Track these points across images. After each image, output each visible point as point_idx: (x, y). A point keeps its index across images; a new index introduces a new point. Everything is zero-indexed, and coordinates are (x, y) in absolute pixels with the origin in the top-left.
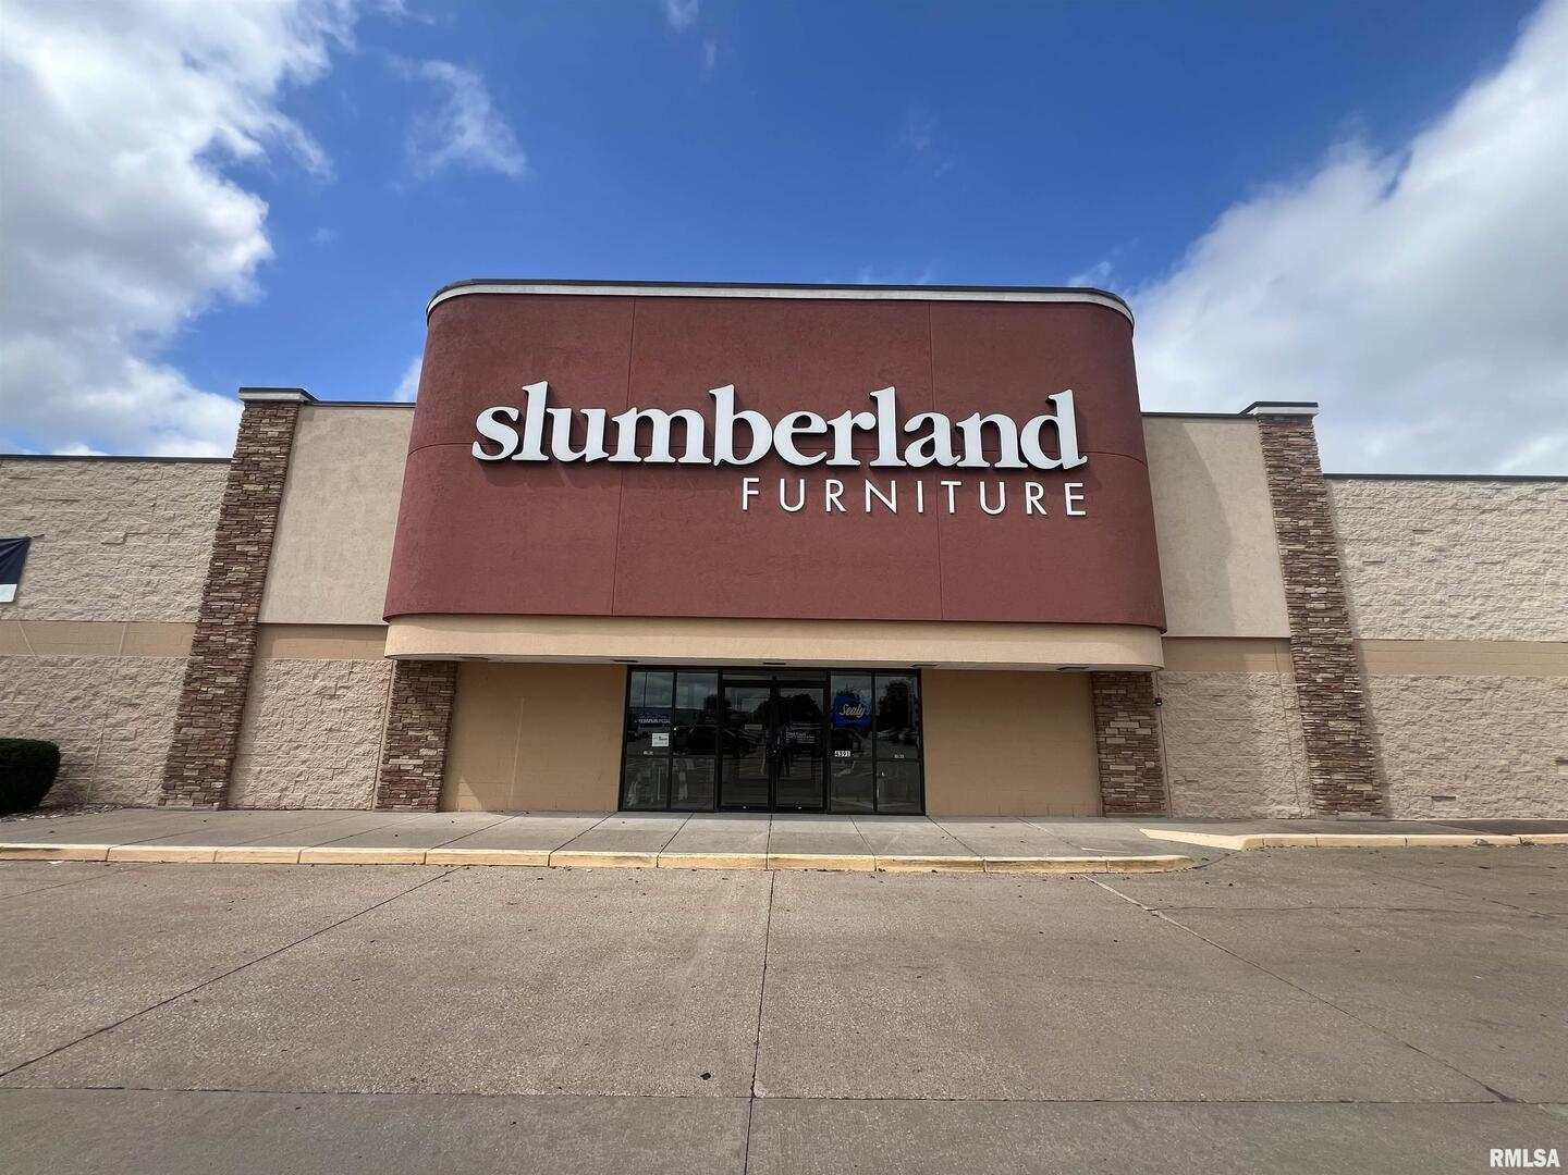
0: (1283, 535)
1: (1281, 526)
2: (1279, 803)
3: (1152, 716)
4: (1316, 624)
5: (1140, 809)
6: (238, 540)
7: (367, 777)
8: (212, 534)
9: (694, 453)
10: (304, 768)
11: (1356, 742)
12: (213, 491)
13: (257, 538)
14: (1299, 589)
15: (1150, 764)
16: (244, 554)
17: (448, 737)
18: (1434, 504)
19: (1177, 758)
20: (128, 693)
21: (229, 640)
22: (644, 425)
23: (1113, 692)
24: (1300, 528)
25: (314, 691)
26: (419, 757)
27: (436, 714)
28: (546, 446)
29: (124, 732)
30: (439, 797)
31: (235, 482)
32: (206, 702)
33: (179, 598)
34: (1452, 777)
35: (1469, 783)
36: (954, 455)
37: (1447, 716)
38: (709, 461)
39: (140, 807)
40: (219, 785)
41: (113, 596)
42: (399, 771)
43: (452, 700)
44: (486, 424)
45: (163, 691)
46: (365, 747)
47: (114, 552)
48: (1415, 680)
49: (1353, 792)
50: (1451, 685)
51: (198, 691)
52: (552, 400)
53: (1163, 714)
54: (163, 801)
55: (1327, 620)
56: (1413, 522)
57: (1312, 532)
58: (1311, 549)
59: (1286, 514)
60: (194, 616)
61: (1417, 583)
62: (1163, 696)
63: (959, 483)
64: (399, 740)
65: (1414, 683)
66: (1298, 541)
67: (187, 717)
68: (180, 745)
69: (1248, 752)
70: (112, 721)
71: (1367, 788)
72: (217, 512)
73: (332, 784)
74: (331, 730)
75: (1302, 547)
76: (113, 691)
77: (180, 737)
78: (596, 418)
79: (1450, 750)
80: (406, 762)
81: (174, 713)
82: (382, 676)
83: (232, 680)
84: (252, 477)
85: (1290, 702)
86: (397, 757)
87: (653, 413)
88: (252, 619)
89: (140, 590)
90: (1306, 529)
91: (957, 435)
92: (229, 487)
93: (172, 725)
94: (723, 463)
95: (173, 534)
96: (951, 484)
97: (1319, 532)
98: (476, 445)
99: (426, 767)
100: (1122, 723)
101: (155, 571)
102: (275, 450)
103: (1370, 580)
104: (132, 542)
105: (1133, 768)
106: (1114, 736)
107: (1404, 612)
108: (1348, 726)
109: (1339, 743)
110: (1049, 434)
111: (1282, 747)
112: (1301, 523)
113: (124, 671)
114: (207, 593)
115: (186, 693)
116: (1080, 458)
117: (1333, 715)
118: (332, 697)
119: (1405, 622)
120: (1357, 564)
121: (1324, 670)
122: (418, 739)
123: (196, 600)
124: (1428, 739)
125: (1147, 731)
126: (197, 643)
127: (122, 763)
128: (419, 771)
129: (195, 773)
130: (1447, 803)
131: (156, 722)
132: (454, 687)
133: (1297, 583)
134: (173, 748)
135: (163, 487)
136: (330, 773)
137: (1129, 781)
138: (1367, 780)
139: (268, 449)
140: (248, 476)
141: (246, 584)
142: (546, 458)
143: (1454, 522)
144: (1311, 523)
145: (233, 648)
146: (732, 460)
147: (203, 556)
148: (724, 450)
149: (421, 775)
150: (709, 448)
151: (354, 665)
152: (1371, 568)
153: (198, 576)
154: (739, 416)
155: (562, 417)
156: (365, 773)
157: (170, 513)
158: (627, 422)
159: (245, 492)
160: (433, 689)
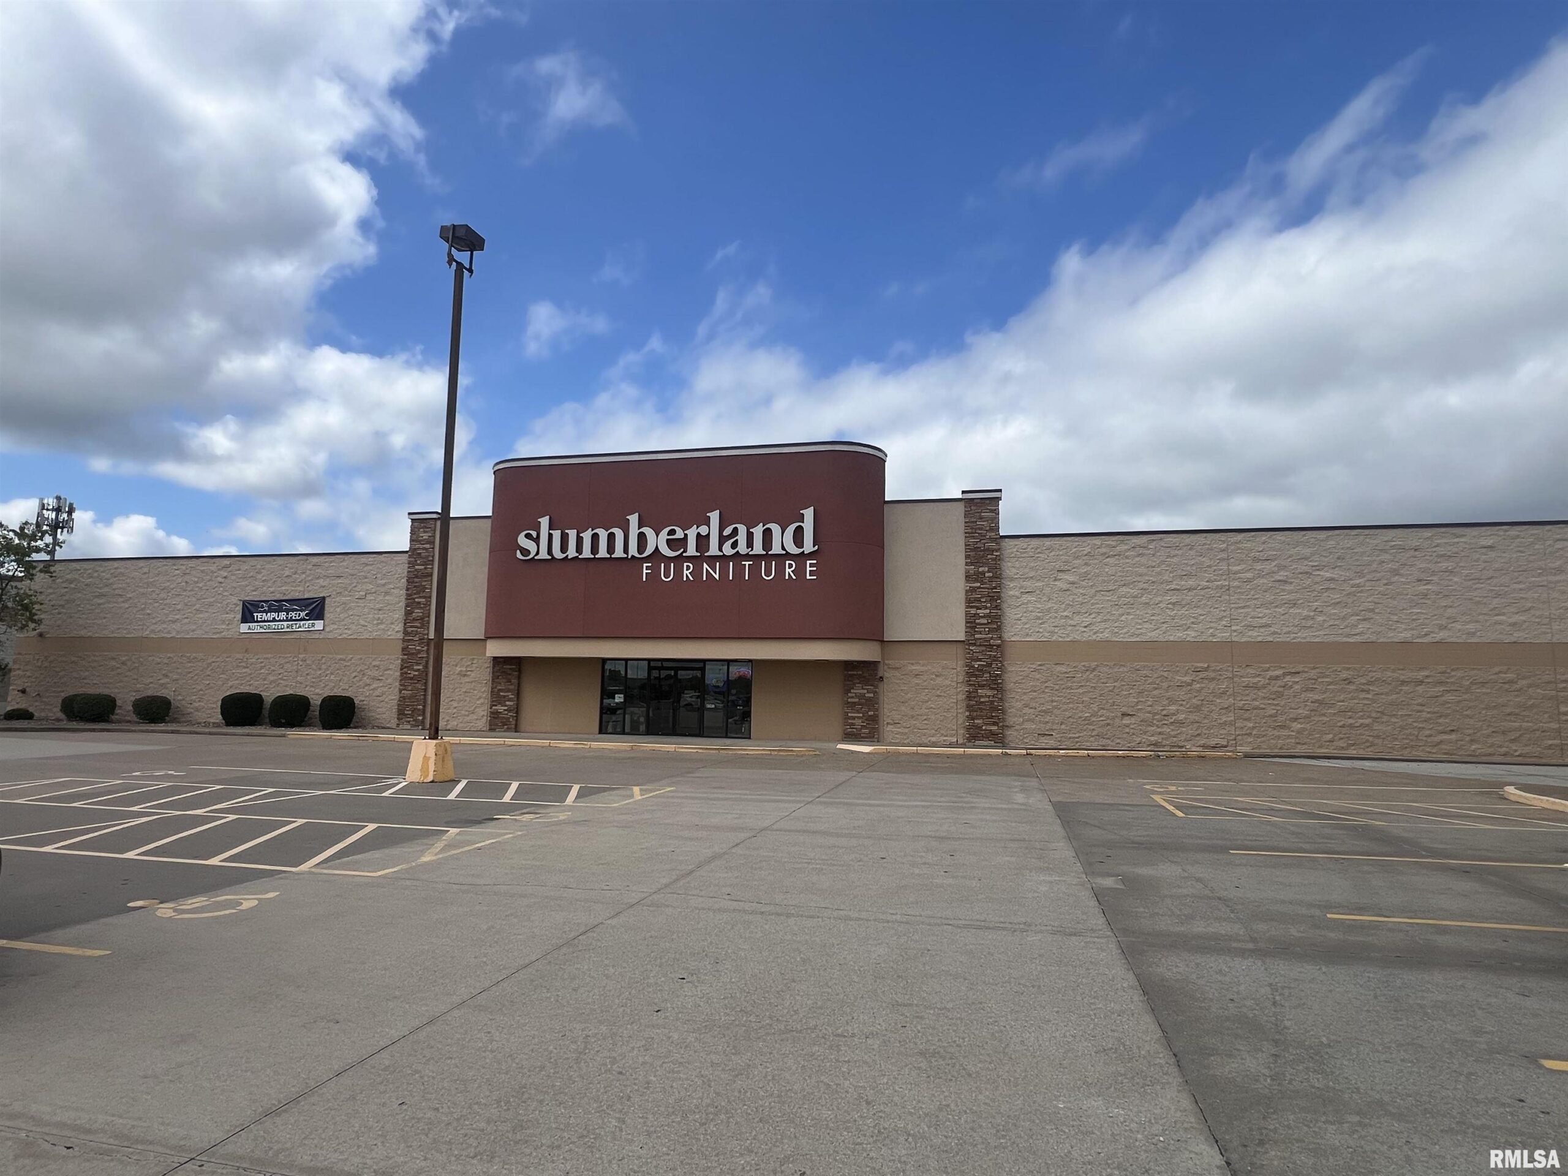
0: (968, 577)
1: (967, 572)
2: (945, 736)
3: (876, 687)
4: (980, 633)
5: (863, 737)
6: (415, 596)
7: (483, 715)
8: (404, 592)
9: (619, 553)
10: (455, 711)
11: (992, 702)
12: (401, 568)
13: (424, 595)
14: (973, 611)
15: (871, 713)
16: (419, 603)
17: (518, 695)
18: (1075, 553)
19: (890, 709)
20: (376, 673)
21: (418, 648)
22: (595, 538)
23: (855, 673)
24: (980, 573)
25: (457, 672)
26: (506, 706)
27: (512, 684)
28: (550, 552)
29: (377, 693)
30: (516, 725)
31: (411, 564)
32: (411, 679)
33: (393, 626)
34: (1053, 723)
35: (1063, 727)
36: (748, 548)
37: (1057, 687)
38: (626, 556)
39: (389, 728)
40: (420, 718)
41: (364, 626)
42: (497, 713)
43: (519, 678)
44: (522, 541)
45: (391, 673)
46: (482, 700)
47: (361, 603)
48: (1040, 665)
49: (985, 730)
50: (1063, 669)
51: (406, 673)
52: (551, 527)
53: (885, 685)
54: (398, 725)
55: (987, 629)
56: (1058, 565)
57: (987, 575)
58: (984, 586)
59: (972, 564)
60: (400, 636)
61: (1053, 605)
62: (887, 675)
63: (751, 563)
64: (496, 698)
65: (1039, 668)
66: (976, 581)
67: (403, 687)
68: (402, 699)
69: (931, 708)
70: (372, 687)
71: (994, 728)
72: (404, 580)
73: (468, 718)
74: (466, 692)
75: (979, 584)
76: (370, 673)
77: (402, 695)
78: (572, 534)
79: (1055, 707)
80: (500, 708)
81: (397, 684)
82: (487, 665)
83: (420, 667)
84: (418, 562)
85: (961, 678)
86: (496, 706)
87: (599, 531)
88: (426, 637)
89: (375, 622)
90: (983, 573)
91: (750, 537)
92: (409, 568)
93: (397, 690)
94: (633, 556)
95: (387, 593)
96: (747, 563)
97: (991, 574)
98: (518, 551)
99: (509, 710)
100: (858, 690)
101: (380, 612)
102: (428, 546)
103: (1023, 604)
104: (369, 597)
105: (861, 715)
106: (852, 697)
107: (1041, 624)
108: (989, 693)
109: (982, 702)
110: (798, 534)
111: (951, 705)
112: (981, 569)
113: (374, 663)
114: (405, 624)
115: (401, 673)
116: (814, 546)
117: (982, 686)
118: (465, 675)
119: (1041, 630)
120: (1017, 594)
121: (980, 660)
122: (504, 696)
123: (399, 627)
124: (1042, 700)
125: (872, 695)
126: (403, 649)
127: (379, 707)
128: (506, 712)
129: (410, 712)
130: (1049, 737)
131: (390, 688)
132: (520, 671)
133: (972, 607)
134: (399, 701)
135: (378, 568)
136: (467, 713)
137: (858, 722)
138: (995, 724)
139: (424, 546)
140: (416, 561)
141: (422, 619)
142: (550, 557)
143: (1086, 564)
144: (986, 569)
145: (419, 652)
146: (637, 555)
147: (401, 604)
148: (633, 550)
149: (507, 714)
150: (626, 550)
151: (473, 659)
152: (1026, 596)
153: (399, 615)
154: (641, 530)
155: (557, 534)
156: (483, 713)
157: (383, 582)
158: (587, 536)
159: (416, 570)
160: (509, 672)
